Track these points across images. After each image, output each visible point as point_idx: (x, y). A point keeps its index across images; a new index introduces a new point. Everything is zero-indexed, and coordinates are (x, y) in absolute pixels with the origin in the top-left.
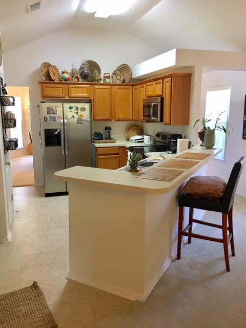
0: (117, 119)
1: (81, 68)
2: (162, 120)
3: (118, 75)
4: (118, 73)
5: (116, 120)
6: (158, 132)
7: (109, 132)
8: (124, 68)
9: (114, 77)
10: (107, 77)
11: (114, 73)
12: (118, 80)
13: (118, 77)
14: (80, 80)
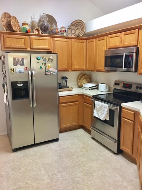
0: (73, 69)
1: (40, 21)
2: (136, 71)
3: (73, 29)
4: (73, 27)
5: (73, 71)
6: (115, 81)
7: (66, 81)
8: (78, 24)
9: (69, 32)
10: (64, 31)
11: (69, 28)
12: (73, 34)
13: (73, 32)
14: (40, 32)
